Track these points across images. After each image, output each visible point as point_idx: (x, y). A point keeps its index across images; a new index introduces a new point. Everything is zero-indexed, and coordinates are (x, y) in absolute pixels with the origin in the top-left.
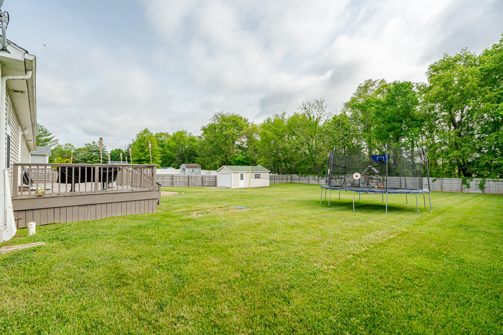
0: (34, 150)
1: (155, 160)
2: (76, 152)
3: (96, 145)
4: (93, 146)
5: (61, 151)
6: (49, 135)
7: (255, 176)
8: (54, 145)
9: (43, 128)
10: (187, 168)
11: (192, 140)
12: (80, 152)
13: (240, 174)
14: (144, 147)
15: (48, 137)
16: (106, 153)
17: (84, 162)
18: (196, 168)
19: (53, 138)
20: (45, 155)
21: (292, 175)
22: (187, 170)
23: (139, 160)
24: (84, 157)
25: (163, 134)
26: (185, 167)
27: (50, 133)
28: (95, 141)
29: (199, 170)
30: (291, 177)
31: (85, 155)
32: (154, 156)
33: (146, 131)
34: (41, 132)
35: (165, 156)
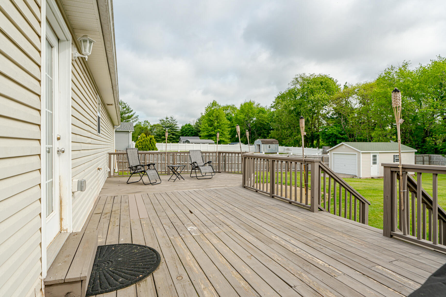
0: (118, 125)
1: (224, 134)
2: (152, 129)
3: (168, 121)
4: (166, 121)
5: (140, 128)
6: (131, 112)
7: (394, 158)
8: (135, 121)
9: (126, 105)
10: (263, 143)
11: (262, 111)
12: (155, 128)
13: (372, 155)
14: (212, 121)
15: (130, 114)
16: (177, 128)
17: (159, 138)
18: (273, 144)
19: (134, 114)
20: (129, 131)
21: (432, 155)
22: (262, 146)
23: (208, 135)
24: (159, 133)
25: (228, 107)
26: (260, 143)
27: (131, 110)
28: (168, 117)
29: (276, 147)
30: (430, 158)
31: (160, 131)
32: (223, 131)
33: (214, 104)
34: (125, 109)
35: (232, 130)
